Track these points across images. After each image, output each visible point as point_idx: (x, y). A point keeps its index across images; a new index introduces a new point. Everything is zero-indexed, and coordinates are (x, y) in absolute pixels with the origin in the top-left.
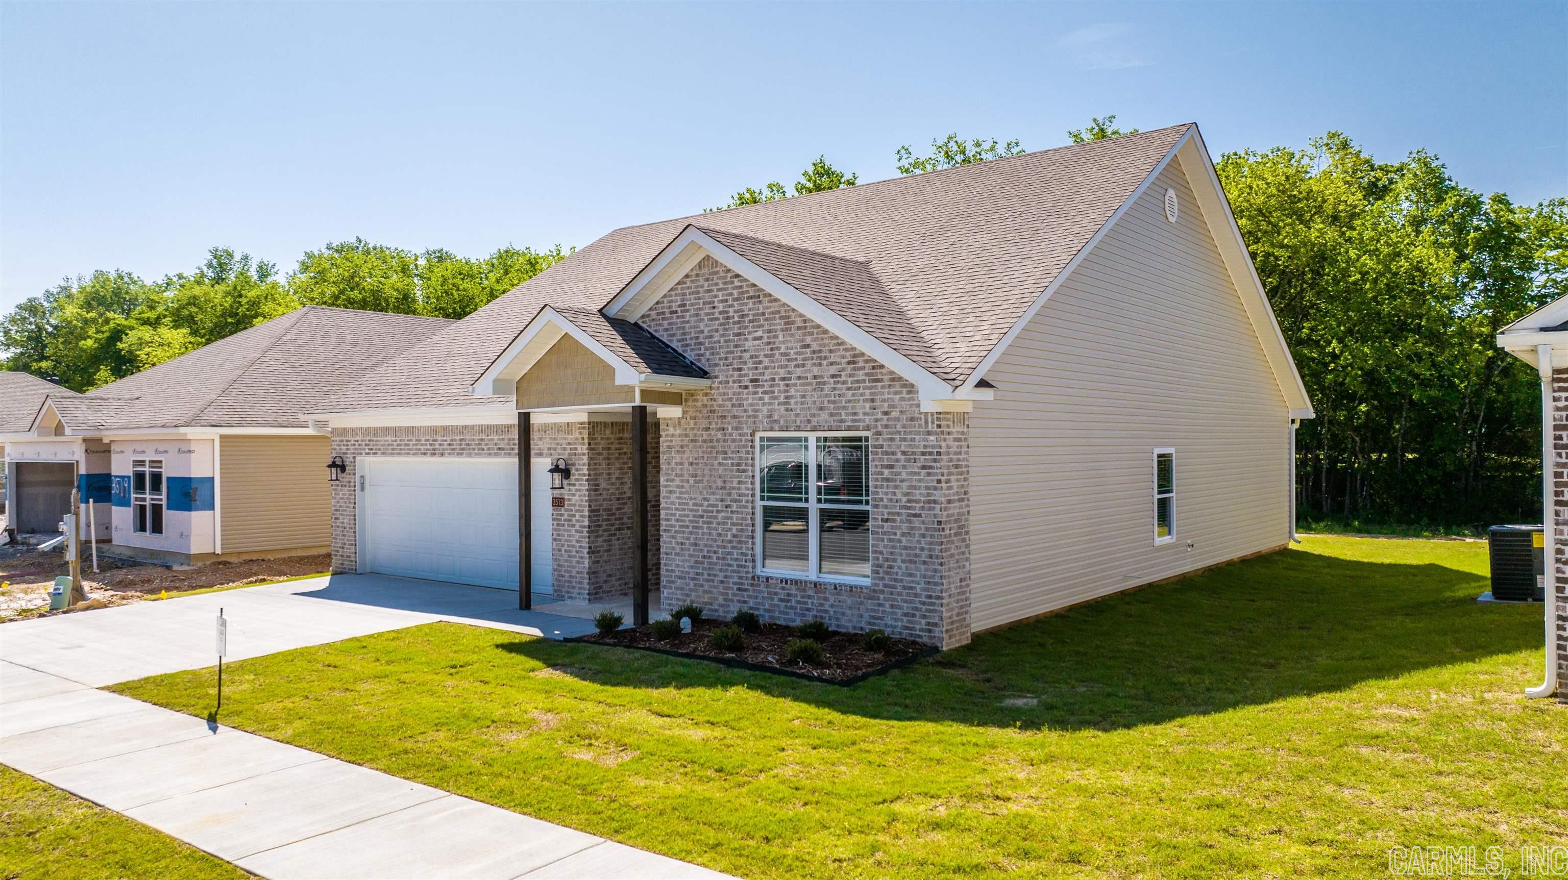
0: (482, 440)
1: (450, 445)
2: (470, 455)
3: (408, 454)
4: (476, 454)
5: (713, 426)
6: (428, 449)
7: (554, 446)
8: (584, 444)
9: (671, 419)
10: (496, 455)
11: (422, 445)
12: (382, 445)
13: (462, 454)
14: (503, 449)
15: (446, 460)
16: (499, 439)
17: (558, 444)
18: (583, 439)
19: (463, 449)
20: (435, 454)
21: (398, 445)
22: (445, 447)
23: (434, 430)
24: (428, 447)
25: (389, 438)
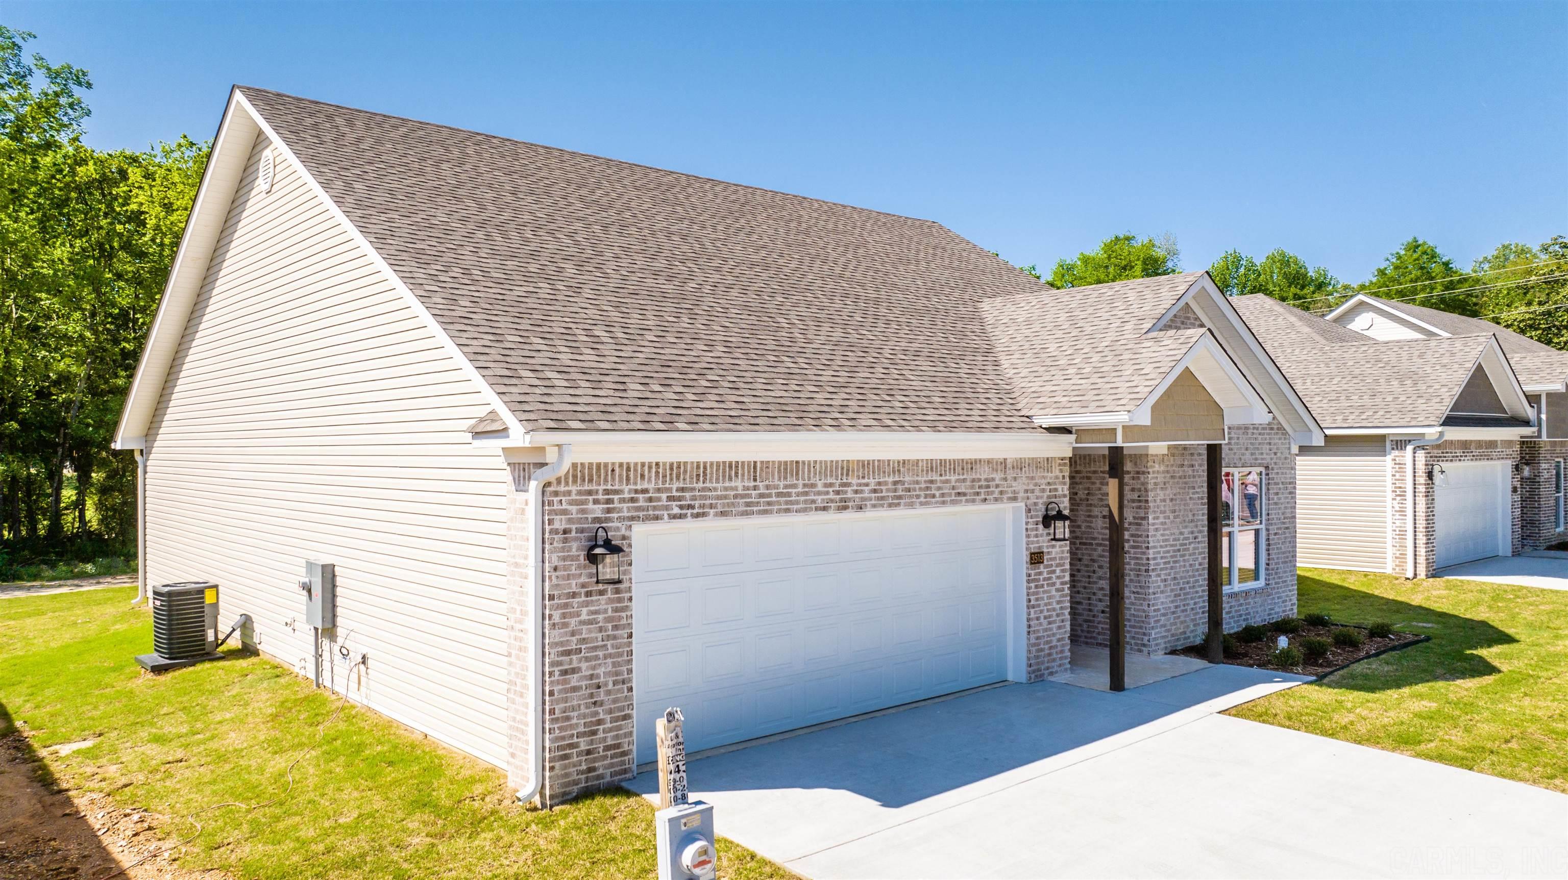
0: (932, 482)
1: (875, 491)
2: (911, 505)
3: (787, 511)
4: (921, 504)
5: (1186, 463)
6: (832, 501)
7: (1031, 487)
8: (1064, 484)
9: (1157, 455)
10: (953, 502)
11: (819, 493)
12: (718, 498)
13: (899, 504)
14: (965, 494)
15: (870, 514)
16: (957, 481)
17: (1036, 485)
18: (1064, 477)
19: (900, 497)
20: (845, 508)
21: (761, 496)
22: (866, 495)
23: (845, 468)
24: (831, 496)
25: (738, 483)
